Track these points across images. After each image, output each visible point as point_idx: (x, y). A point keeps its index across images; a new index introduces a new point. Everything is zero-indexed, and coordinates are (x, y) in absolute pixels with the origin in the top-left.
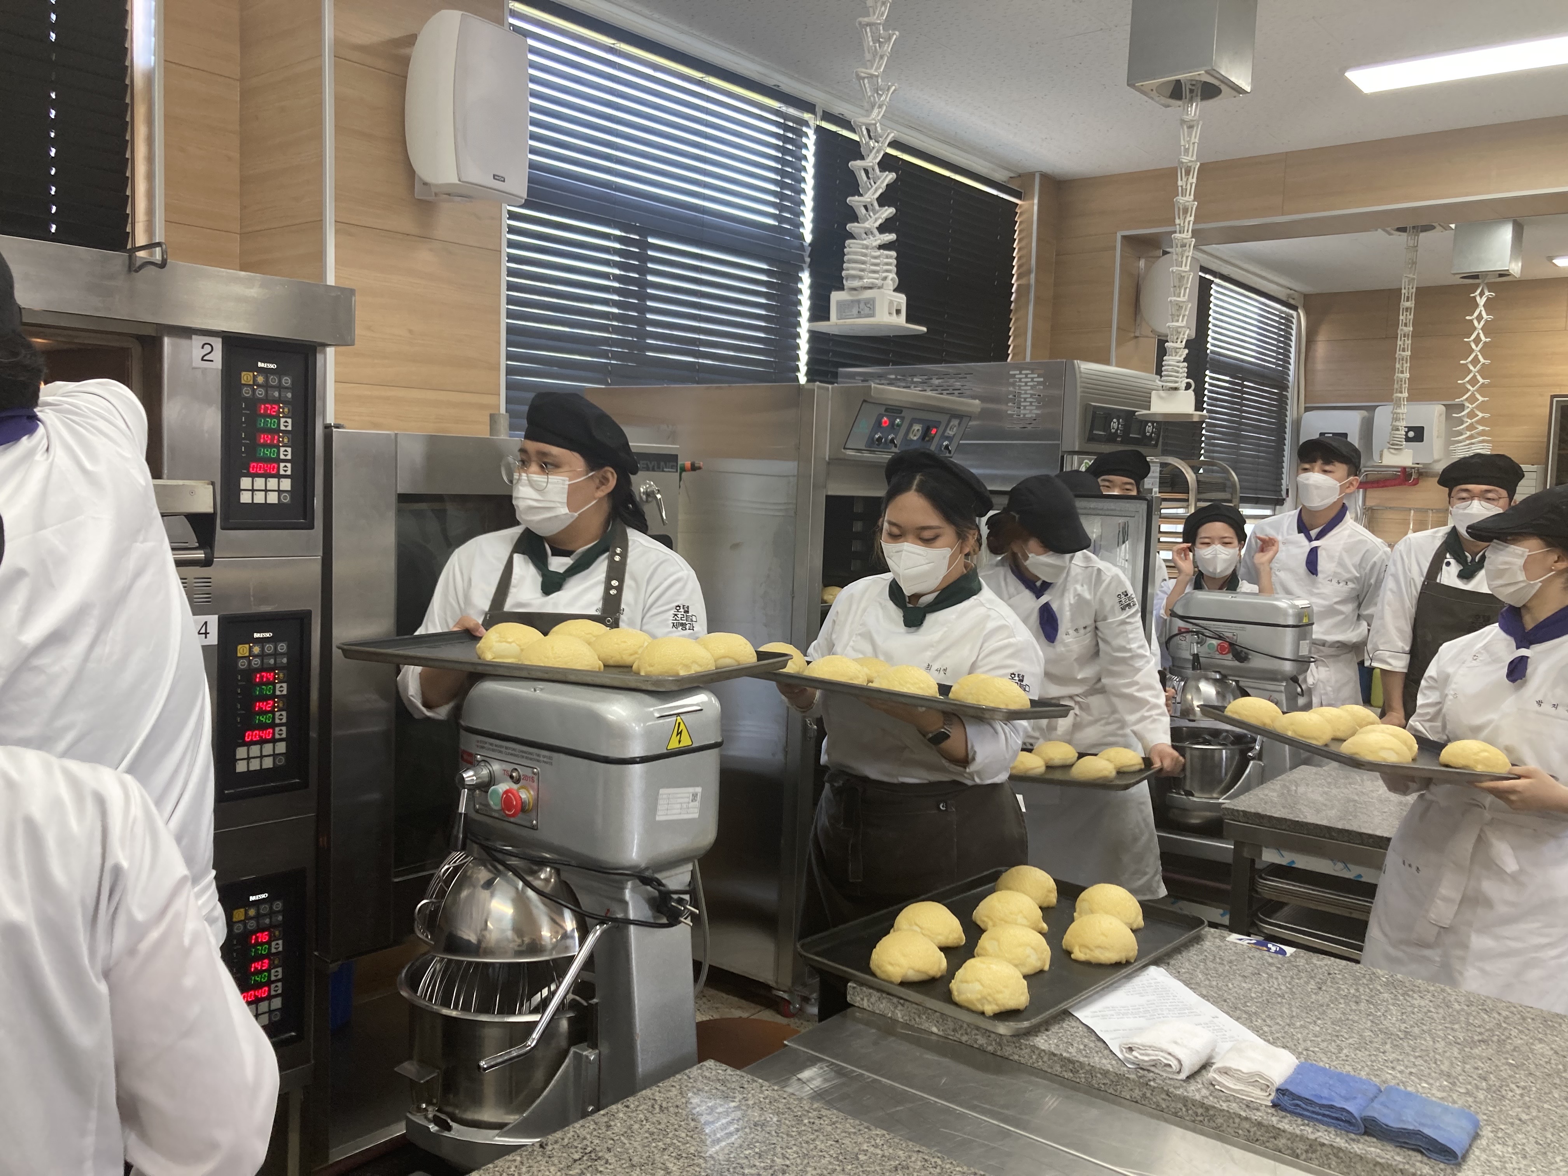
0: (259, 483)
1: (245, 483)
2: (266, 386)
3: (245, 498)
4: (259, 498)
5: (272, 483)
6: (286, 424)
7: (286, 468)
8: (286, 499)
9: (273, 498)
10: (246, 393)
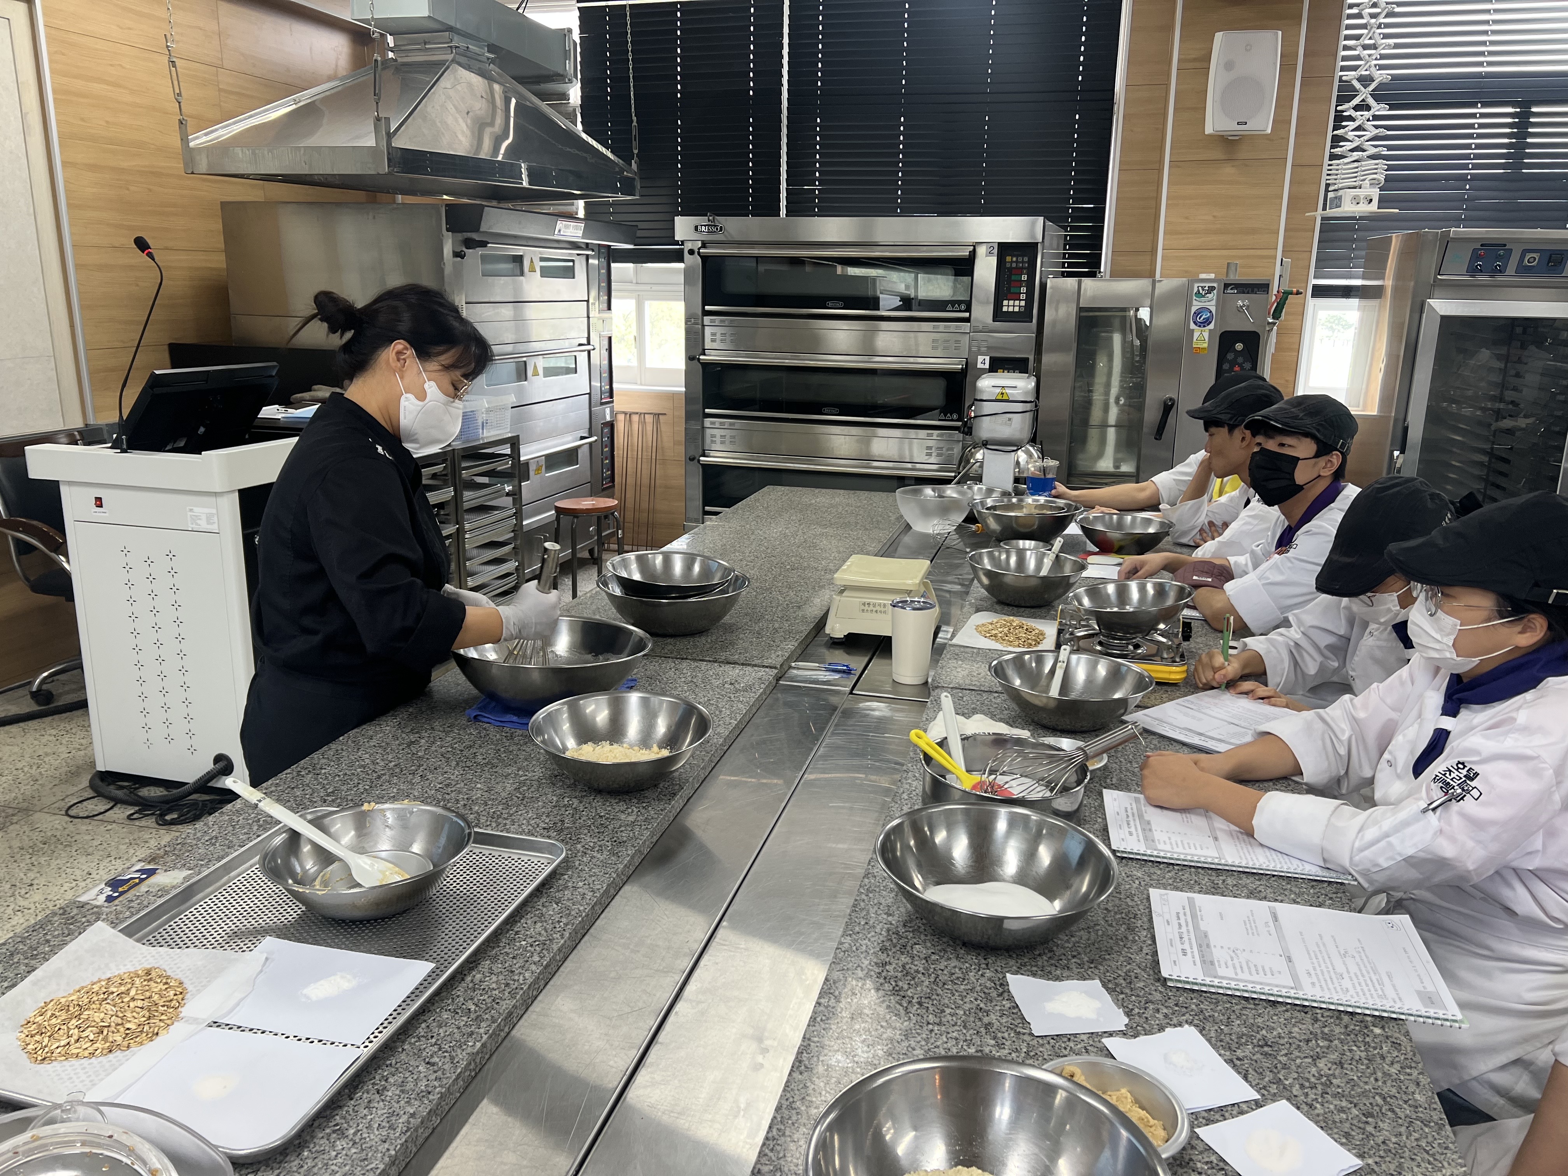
0: (1011, 302)
1: (1005, 302)
2: (1017, 262)
3: (1005, 309)
4: (1011, 309)
5: (1017, 303)
6: (1024, 277)
7: (1023, 296)
8: (1023, 309)
9: (1017, 309)
10: (1008, 265)
